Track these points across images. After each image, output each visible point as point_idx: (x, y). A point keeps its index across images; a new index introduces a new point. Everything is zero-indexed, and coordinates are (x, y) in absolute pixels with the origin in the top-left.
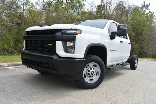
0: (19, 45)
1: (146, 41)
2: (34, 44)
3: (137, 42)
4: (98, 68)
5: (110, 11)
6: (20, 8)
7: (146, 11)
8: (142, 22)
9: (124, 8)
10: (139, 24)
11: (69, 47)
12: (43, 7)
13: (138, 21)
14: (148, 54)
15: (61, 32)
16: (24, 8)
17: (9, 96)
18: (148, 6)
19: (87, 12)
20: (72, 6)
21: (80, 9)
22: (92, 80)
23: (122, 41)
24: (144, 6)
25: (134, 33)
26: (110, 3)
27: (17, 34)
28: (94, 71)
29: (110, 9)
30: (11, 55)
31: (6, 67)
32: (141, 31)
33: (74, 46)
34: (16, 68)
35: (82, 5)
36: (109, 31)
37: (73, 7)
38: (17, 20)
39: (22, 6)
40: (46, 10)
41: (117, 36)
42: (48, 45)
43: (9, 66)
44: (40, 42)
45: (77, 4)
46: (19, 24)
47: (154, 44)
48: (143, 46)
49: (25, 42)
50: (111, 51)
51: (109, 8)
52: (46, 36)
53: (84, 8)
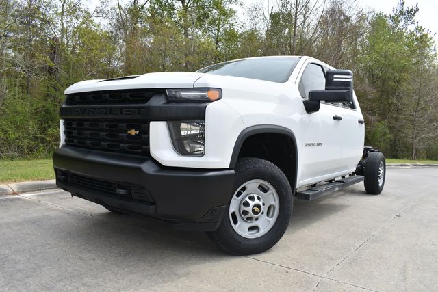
0: (50, 131)
1: (409, 111)
2: (90, 130)
3: (383, 116)
4: (271, 195)
5: (305, 30)
6: (54, 24)
7: (408, 27)
8: (397, 58)
9: (344, 20)
10: (389, 65)
11: (187, 137)
12: (118, 20)
13: (385, 57)
14: (417, 149)
15: (163, 96)
16: (65, 25)
17: (19, 280)
18: (413, 13)
19: (241, 34)
20: (199, 17)
21: (220, 26)
22: (255, 228)
23: (339, 116)
24: (402, 13)
25: (375, 91)
26: (306, 6)
27: (46, 100)
28: (261, 203)
29: (306, 24)
30: (29, 160)
31: (14, 193)
32: (393, 84)
33: (203, 134)
34: (43, 195)
35: (226, 14)
36: (301, 87)
37: (202, 20)
38: (43, 59)
39: (58, 20)
40: (125, 30)
41: (324, 102)
42: (129, 132)
43: (23, 192)
44: (106, 126)
45: (214, 11)
46: (50, 71)
47: (431, 121)
48: (401, 126)
49: (64, 124)
50: (308, 145)
51: (304, 22)
52: (122, 108)
53: (232, 22)
